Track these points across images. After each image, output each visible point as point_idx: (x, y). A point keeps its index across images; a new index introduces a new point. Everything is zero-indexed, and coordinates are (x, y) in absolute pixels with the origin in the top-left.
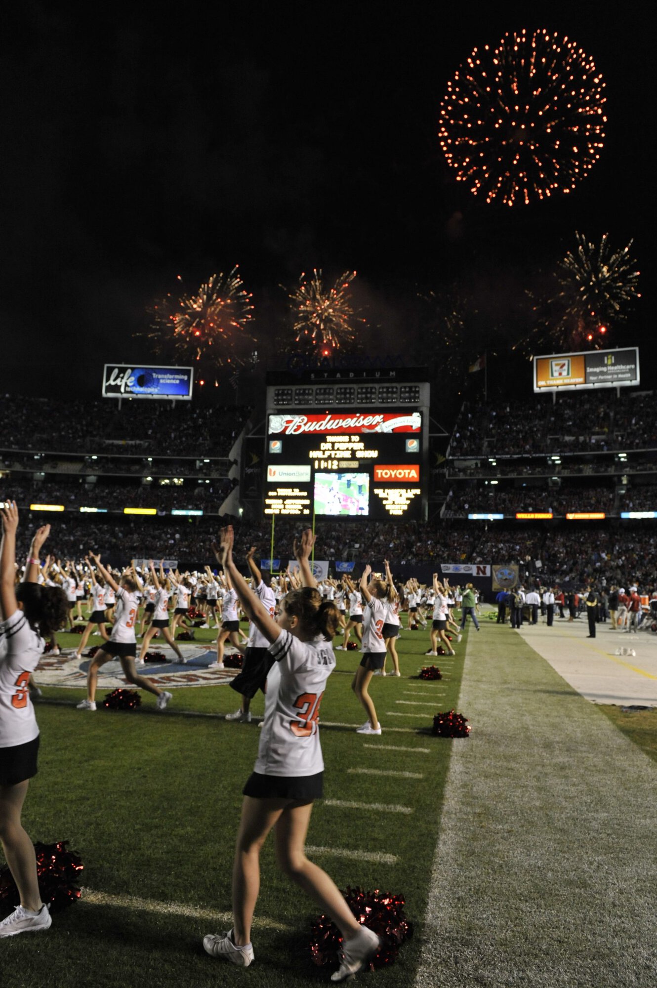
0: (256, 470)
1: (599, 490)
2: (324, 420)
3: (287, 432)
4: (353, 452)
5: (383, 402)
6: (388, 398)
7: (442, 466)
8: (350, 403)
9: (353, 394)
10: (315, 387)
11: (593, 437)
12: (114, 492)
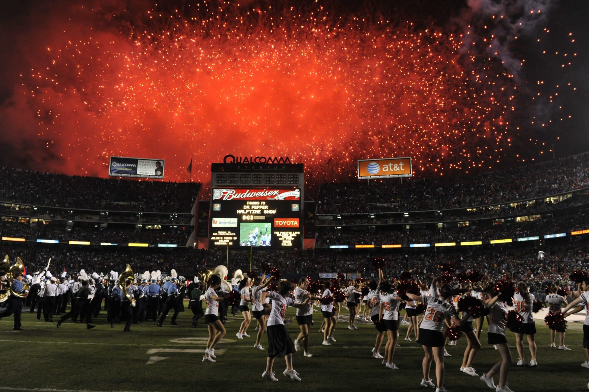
0: (205, 220)
1: (395, 232)
2: (245, 192)
3: (224, 199)
4: (262, 210)
5: (278, 183)
6: (281, 181)
7: (311, 219)
8: (260, 183)
9: (261, 178)
10: (239, 174)
11: (392, 204)
12: (119, 233)
